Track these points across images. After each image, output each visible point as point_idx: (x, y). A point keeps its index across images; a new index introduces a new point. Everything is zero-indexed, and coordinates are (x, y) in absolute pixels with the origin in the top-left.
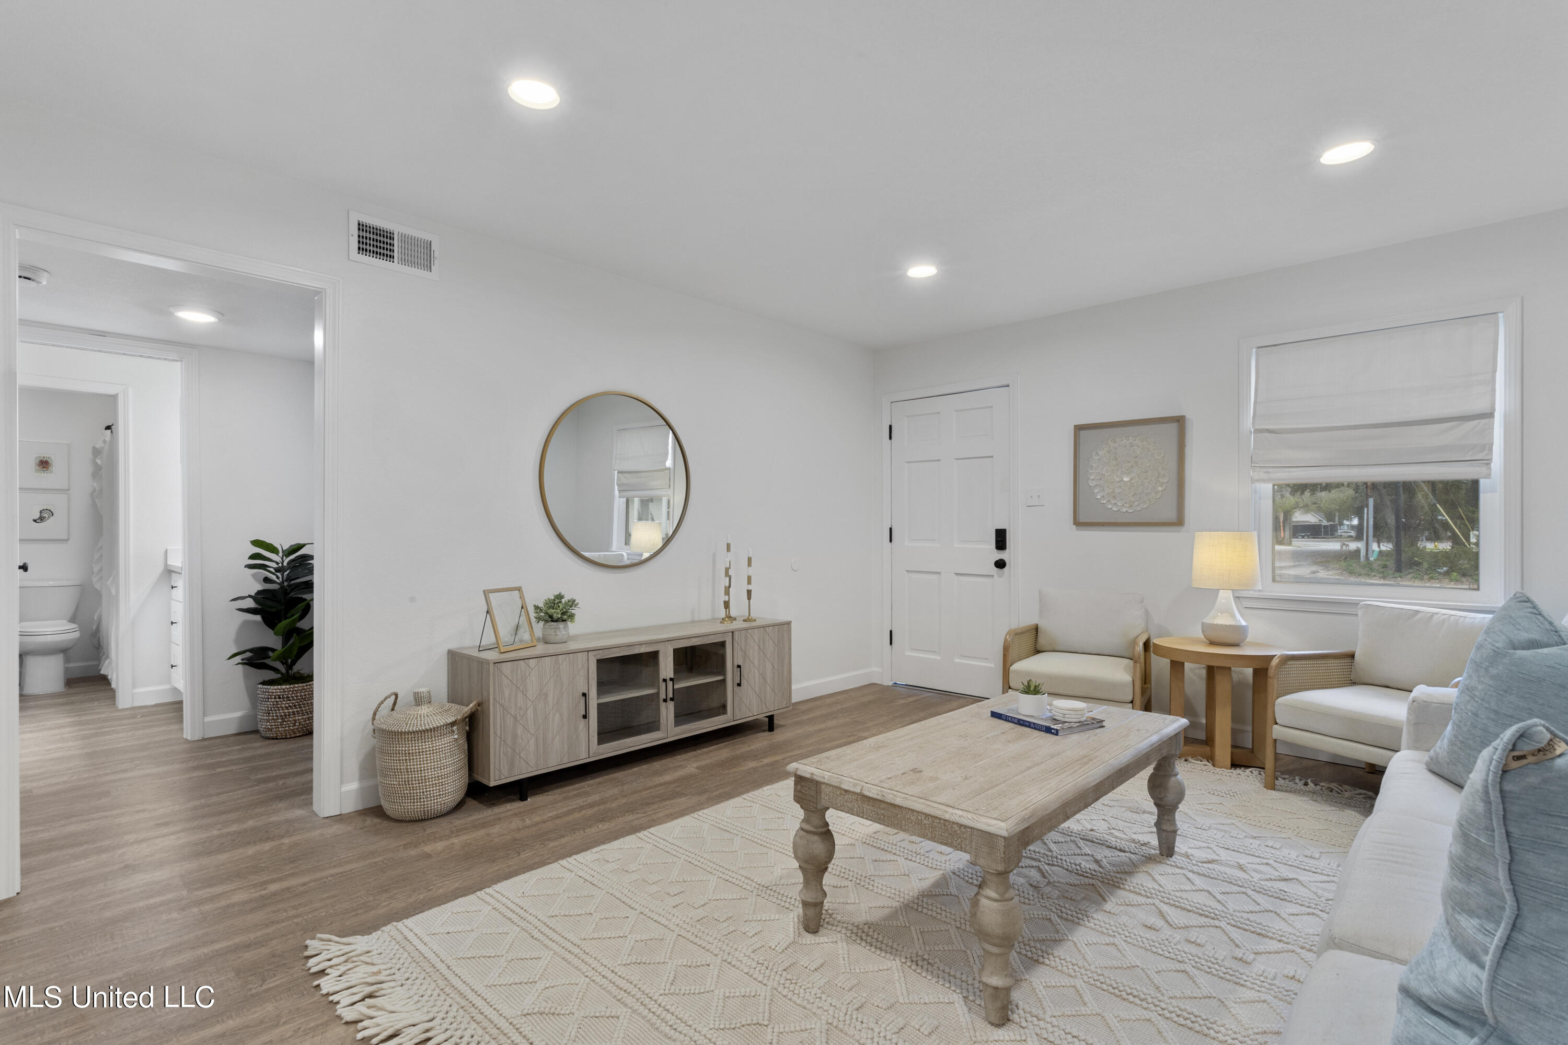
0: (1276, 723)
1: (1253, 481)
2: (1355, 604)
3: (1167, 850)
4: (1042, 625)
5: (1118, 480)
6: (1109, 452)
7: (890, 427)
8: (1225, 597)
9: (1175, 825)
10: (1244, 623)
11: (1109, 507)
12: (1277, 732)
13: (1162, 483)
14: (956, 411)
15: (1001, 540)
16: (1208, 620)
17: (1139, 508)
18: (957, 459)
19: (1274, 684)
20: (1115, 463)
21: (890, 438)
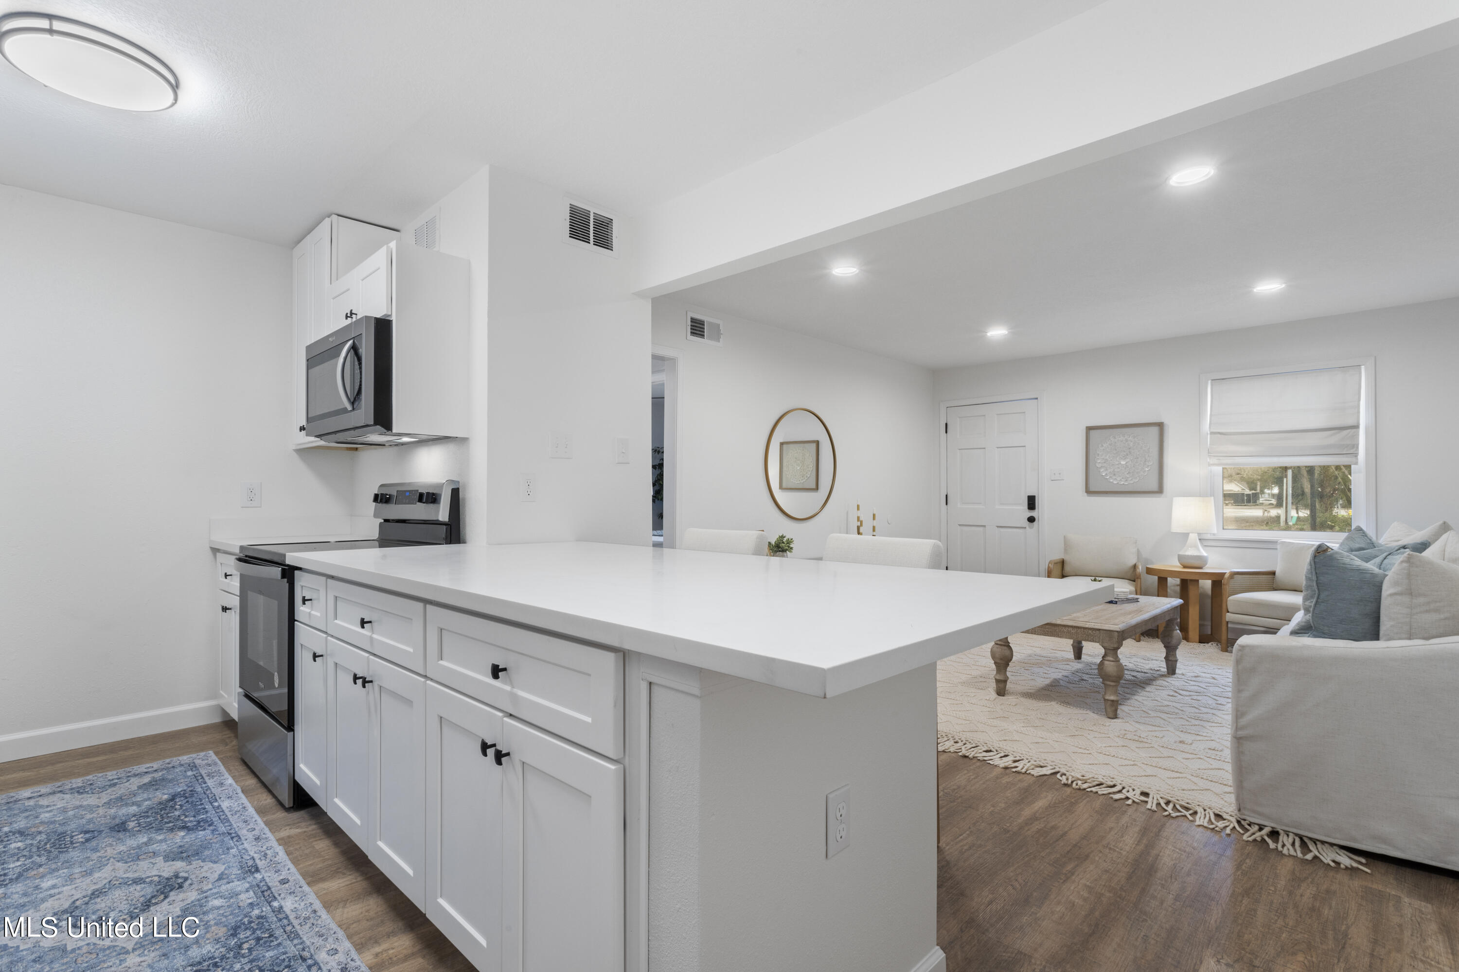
0: (1228, 612)
1: (1210, 465)
2: (1275, 542)
3: (1171, 670)
4: (1066, 558)
5: (1117, 463)
6: (1111, 445)
7: (946, 424)
8: (1193, 537)
9: (1176, 657)
10: (1205, 554)
11: (1111, 481)
12: (1229, 617)
13: (1148, 466)
14: (997, 414)
15: (1032, 503)
16: (1181, 553)
17: (1132, 482)
18: (998, 448)
19: (1226, 588)
20: (1115, 452)
21: (946, 432)
